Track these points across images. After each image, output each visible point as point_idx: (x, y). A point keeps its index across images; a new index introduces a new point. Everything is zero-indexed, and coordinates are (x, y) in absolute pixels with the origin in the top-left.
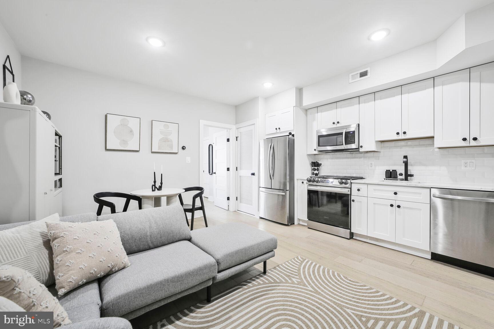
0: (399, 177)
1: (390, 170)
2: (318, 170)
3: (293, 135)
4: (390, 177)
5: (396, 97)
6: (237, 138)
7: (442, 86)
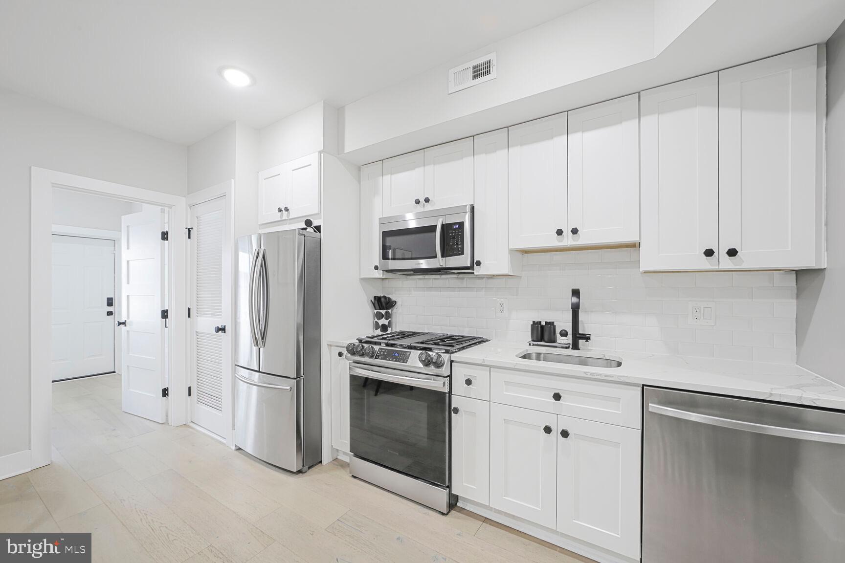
0: (561, 340)
1: (540, 322)
2: (388, 316)
3: (318, 229)
4: (542, 339)
5: (555, 139)
6: (189, 231)
7: (657, 115)
